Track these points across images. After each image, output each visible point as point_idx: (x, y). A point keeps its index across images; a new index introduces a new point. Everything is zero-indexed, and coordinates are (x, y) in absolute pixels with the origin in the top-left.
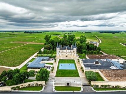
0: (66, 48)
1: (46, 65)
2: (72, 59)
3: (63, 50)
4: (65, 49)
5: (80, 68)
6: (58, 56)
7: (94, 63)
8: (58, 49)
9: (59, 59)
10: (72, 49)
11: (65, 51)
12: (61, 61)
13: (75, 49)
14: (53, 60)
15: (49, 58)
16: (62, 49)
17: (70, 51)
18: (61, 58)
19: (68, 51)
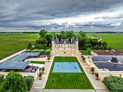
0: (65, 42)
1: (31, 64)
2: (73, 56)
3: (60, 45)
4: (63, 43)
5: (88, 70)
6: (53, 52)
7: (110, 61)
8: (53, 42)
9: (54, 56)
10: (73, 43)
11: (63, 45)
12: (58, 59)
13: (77, 43)
14: (45, 57)
15: (40, 54)
16: (59, 43)
17: (69, 45)
18: (58, 55)
19: (67, 45)
